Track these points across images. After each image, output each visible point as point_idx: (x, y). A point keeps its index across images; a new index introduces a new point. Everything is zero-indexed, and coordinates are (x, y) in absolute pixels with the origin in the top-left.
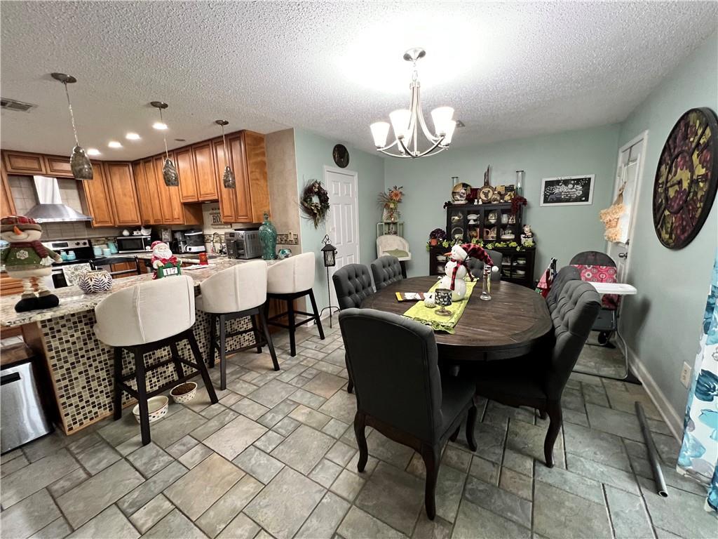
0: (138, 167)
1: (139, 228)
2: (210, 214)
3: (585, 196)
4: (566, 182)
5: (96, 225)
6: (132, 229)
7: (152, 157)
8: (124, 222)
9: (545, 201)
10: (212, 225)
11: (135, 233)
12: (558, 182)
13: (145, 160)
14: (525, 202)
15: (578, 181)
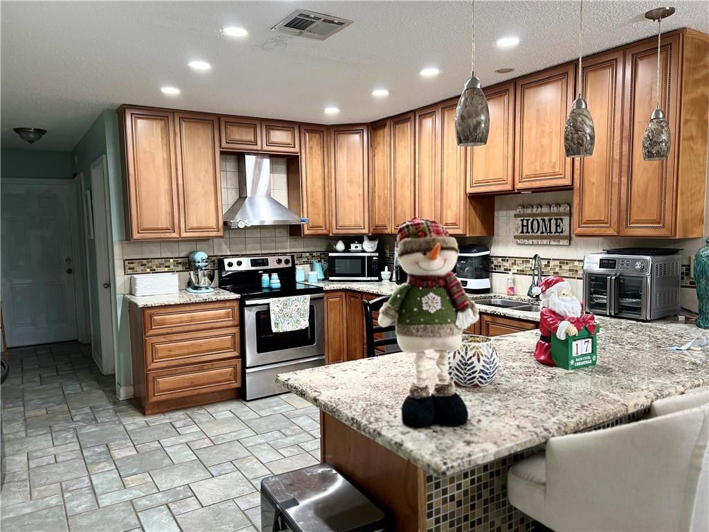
0: (380, 132)
1: (359, 239)
2: (516, 216)
5: (307, 232)
6: (349, 240)
7: (414, 111)
8: (343, 227)
10: (516, 237)
11: (353, 247)
13: (397, 119)
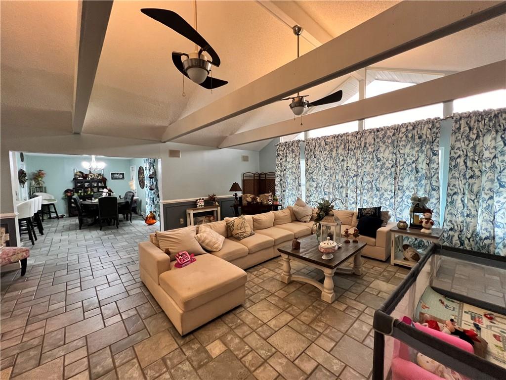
3: (123, 178)
4: (118, 174)
9: (112, 179)
12: (115, 173)
14: (106, 179)
15: (121, 174)
